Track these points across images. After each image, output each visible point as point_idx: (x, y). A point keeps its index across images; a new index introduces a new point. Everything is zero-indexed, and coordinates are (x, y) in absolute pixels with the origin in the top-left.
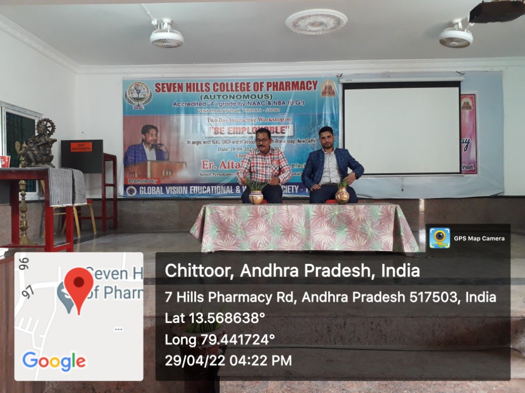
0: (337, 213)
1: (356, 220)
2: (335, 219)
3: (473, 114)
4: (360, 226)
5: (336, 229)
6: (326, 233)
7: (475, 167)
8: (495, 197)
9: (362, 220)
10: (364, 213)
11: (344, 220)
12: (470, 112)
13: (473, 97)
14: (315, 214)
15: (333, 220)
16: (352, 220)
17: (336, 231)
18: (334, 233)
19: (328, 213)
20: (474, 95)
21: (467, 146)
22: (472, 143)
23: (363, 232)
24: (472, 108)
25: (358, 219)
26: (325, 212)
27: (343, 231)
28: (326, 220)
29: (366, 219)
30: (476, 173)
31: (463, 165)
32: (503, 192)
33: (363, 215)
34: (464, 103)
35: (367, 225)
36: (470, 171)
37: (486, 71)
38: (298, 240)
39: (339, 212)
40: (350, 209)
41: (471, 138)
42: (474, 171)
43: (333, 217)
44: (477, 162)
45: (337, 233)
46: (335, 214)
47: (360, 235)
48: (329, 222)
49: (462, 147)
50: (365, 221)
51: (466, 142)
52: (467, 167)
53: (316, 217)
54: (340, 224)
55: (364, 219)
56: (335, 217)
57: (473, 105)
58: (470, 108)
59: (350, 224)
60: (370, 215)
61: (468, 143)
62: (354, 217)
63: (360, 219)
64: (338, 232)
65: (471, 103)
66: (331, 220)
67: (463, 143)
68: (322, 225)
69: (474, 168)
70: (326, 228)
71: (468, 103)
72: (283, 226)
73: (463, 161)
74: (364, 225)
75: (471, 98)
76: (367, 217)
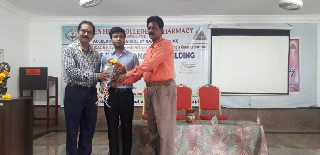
0: (230, 133)
1: (243, 139)
2: (228, 138)
3: (298, 52)
4: (246, 144)
5: (229, 146)
6: (221, 148)
7: (298, 87)
8: (311, 108)
9: (248, 139)
10: (249, 134)
11: (235, 139)
12: (295, 51)
13: (297, 41)
14: (213, 133)
15: (227, 138)
16: (241, 139)
17: (228, 147)
18: (227, 149)
19: (224, 133)
20: (298, 39)
21: (293, 73)
22: (297, 71)
23: (248, 148)
24: (297, 48)
25: (245, 139)
26: (221, 132)
27: (234, 147)
28: (222, 138)
29: (251, 139)
30: (299, 92)
31: (290, 86)
32: (316, 105)
33: (249, 136)
34: (292, 45)
35: (251, 143)
36: (294, 90)
37: (306, 24)
38: (200, 152)
39: (232, 133)
40: (240, 130)
41: (295, 68)
42: (297, 90)
43: (227, 136)
44: (299, 84)
45: (229, 149)
46: (229, 134)
47: (246, 151)
48: (224, 140)
49: (290, 74)
50: (250, 140)
51: (292, 71)
52: (293, 88)
53: (215, 135)
54: (232, 142)
55: (249, 138)
56: (229, 136)
57: (297, 46)
58: (295, 48)
59: (239, 142)
60: (254, 136)
61: (294, 71)
62: (243, 137)
63: (247, 139)
64: (230, 147)
65: (296, 45)
66: (225, 138)
67: (290, 71)
68: (219, 142)
69: (297, 89)
70: (222, 144)
71: (294, 45)
72: (190, 140)
73: (290, 84)
74: (249, 143)
75: (296, 42)
76: (251, 137)
